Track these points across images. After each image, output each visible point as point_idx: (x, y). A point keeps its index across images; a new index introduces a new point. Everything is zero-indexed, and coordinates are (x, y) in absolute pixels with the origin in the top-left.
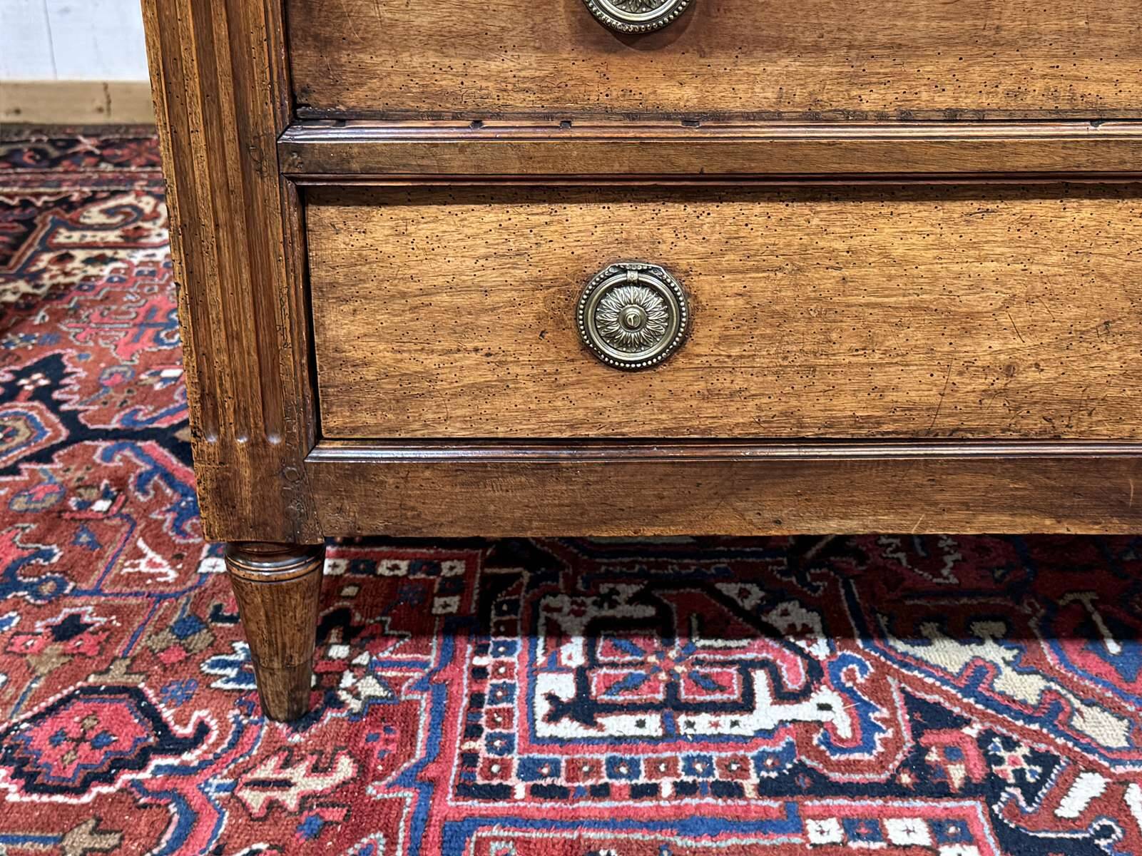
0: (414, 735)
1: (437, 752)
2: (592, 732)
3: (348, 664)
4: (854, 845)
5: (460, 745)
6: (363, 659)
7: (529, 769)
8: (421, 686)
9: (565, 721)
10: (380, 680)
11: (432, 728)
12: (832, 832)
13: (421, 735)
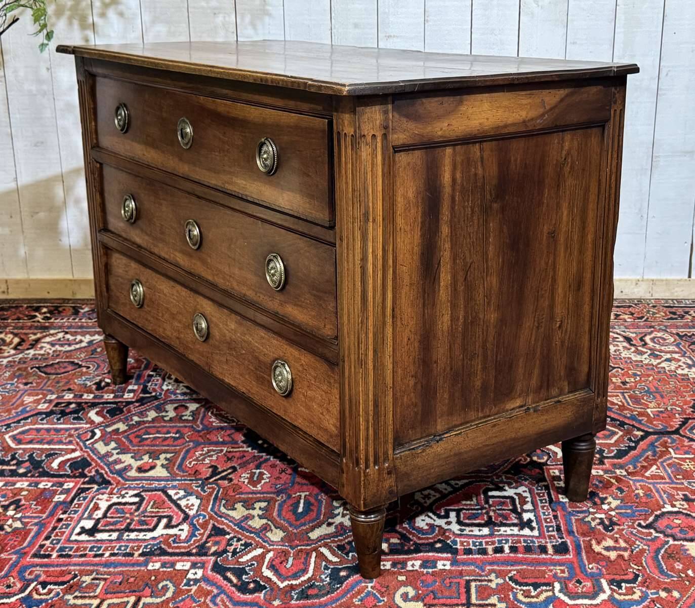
0: (26, 539)
1: (31, 545)
2: (91, 538)
3: (12, 517)
4: (161, 570)
5: (40, 542)
6: (19, 516)
7: (61, 549)
8: (36, 524)
9: (83, 535)
10: (22, 522)
11: (33, 537)
12: (157, 565)
13: (28, 539)
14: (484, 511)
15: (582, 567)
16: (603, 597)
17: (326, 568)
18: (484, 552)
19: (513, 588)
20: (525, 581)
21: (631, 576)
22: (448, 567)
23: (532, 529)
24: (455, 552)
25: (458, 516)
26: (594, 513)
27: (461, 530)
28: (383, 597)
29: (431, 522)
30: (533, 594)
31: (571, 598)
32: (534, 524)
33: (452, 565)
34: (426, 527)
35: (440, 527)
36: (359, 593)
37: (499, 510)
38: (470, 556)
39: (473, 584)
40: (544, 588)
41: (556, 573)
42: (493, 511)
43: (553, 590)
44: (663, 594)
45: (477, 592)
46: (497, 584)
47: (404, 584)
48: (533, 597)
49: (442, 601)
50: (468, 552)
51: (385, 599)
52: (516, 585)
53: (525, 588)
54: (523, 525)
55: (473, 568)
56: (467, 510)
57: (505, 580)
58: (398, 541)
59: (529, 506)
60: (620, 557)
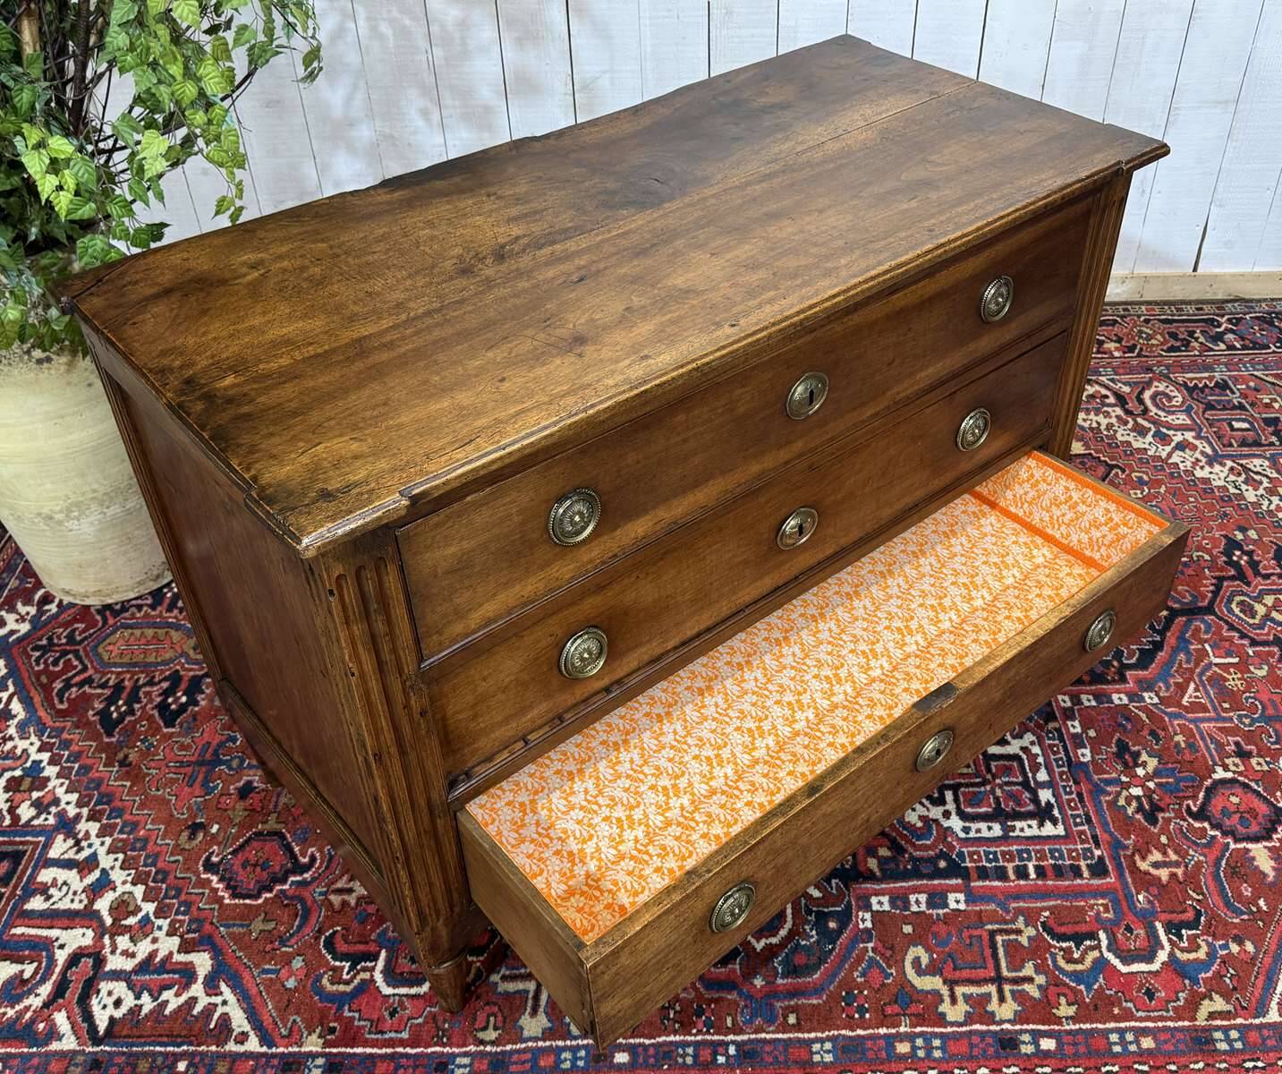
14: (988, 788)
15: (1130, 899)
16: (1162, 956)
17: (809, 912)
18: (1001, 874)
19: (1051, 946)
20: (1063, 930)
21: (1190, 915)
22: (962, 906)
23: (1055, 822)
24: (965, 874)
25: (956, 800)
26: (1127, 786)
27: (967, 830)
28: (890, 967)
29: (925, 813)
30: (1076, 956)
31: (1125, 962)
32: (1056, 812)
33: (967, 902)
34: (920, 824)
35: (936, 821)
36: (859, 961)
37: (1007, 784)
38: (987, 883)
39: (999, 939)
40: (1088, 943)
41: (1098, 913)
42: (1000, 786)
43: (1098, 947)
44: (1235, 948)
45: (1007, 953)
46: (1029, 938)
47: (913, 940)
48: (1076, 962)
49: (965, 974)
50: (983, 874)
51: (893, 971)
52: (1053, 938)
53: (1064, 945)
54: (1043, 814)
55: (992, 906)
56: (967, 785)
57: (1037, 930)
58: (889, 854)
59: (1042, 776)
60: (1173, 875)
